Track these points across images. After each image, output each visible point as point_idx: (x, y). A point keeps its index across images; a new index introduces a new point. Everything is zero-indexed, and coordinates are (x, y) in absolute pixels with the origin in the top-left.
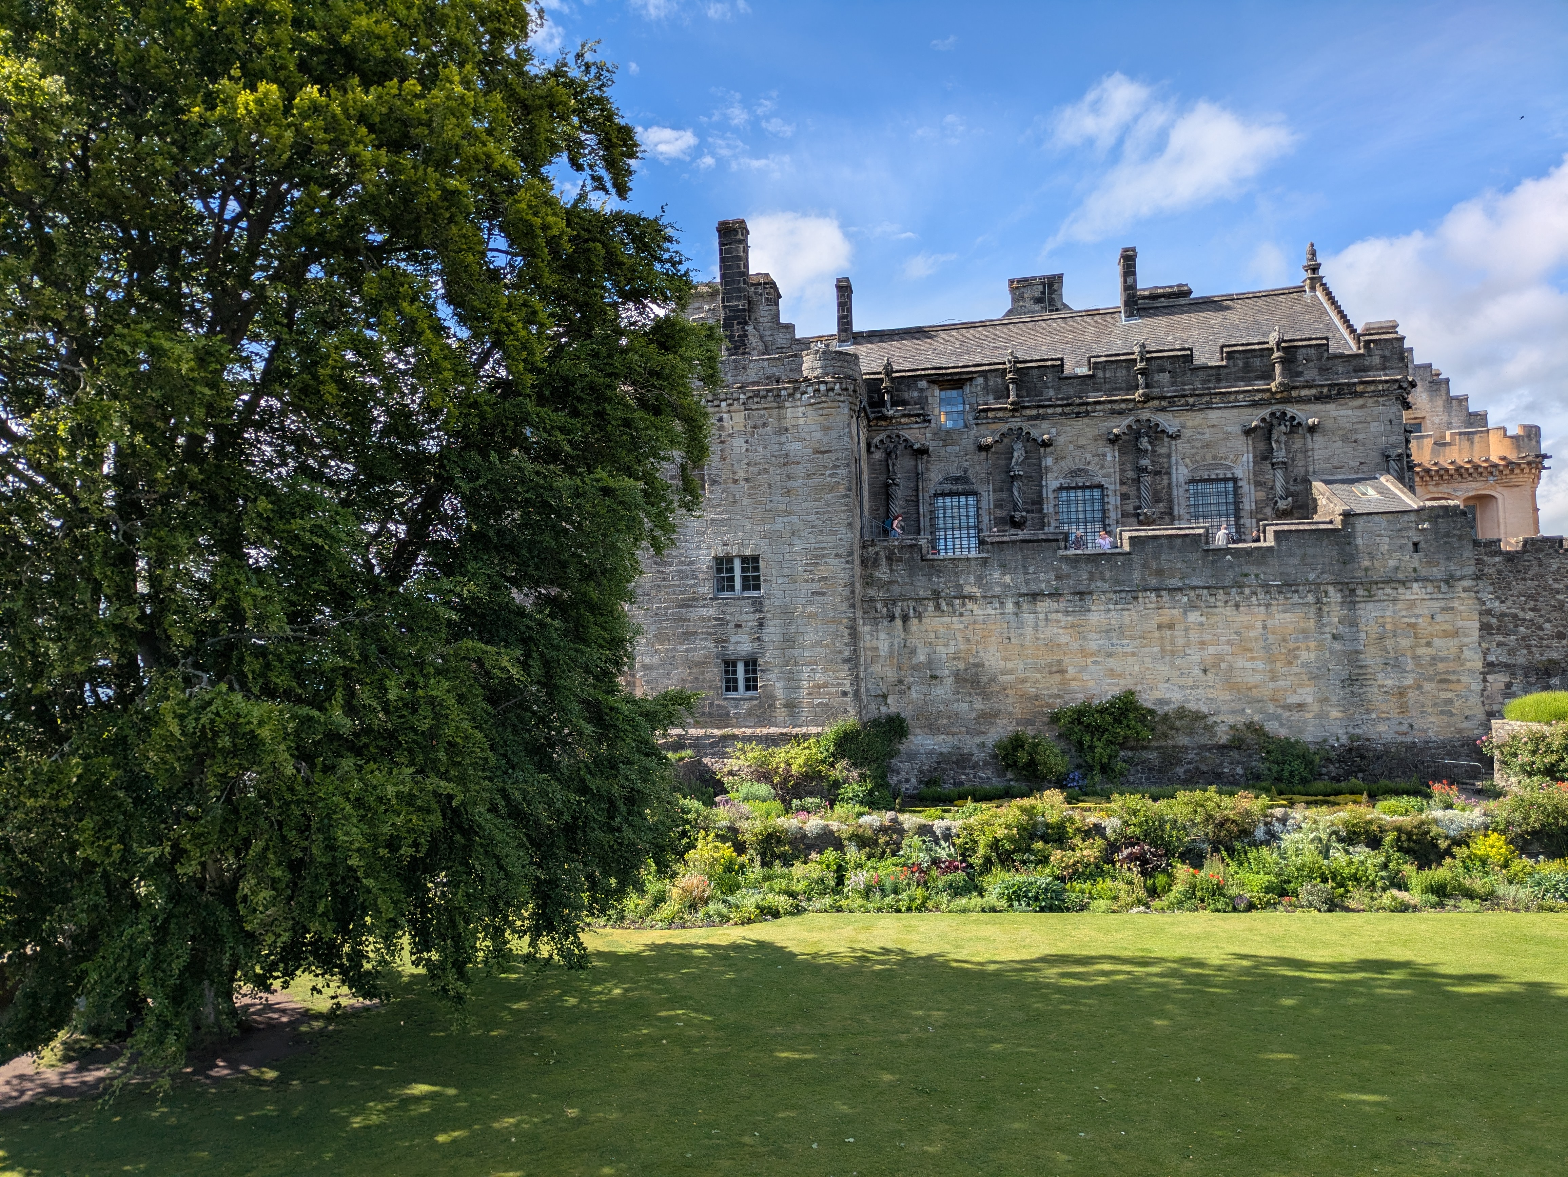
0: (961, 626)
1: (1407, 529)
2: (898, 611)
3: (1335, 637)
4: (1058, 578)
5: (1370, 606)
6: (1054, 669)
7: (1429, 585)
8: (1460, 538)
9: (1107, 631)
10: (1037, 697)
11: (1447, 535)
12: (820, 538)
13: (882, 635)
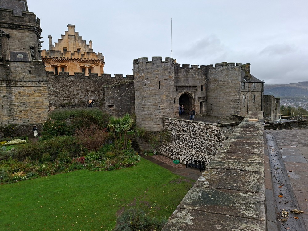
1: (27, 67)
3: (4, 96)
5: (16, 88)
7: (33, 82)
8: (42, 70)
11: (39, 69)
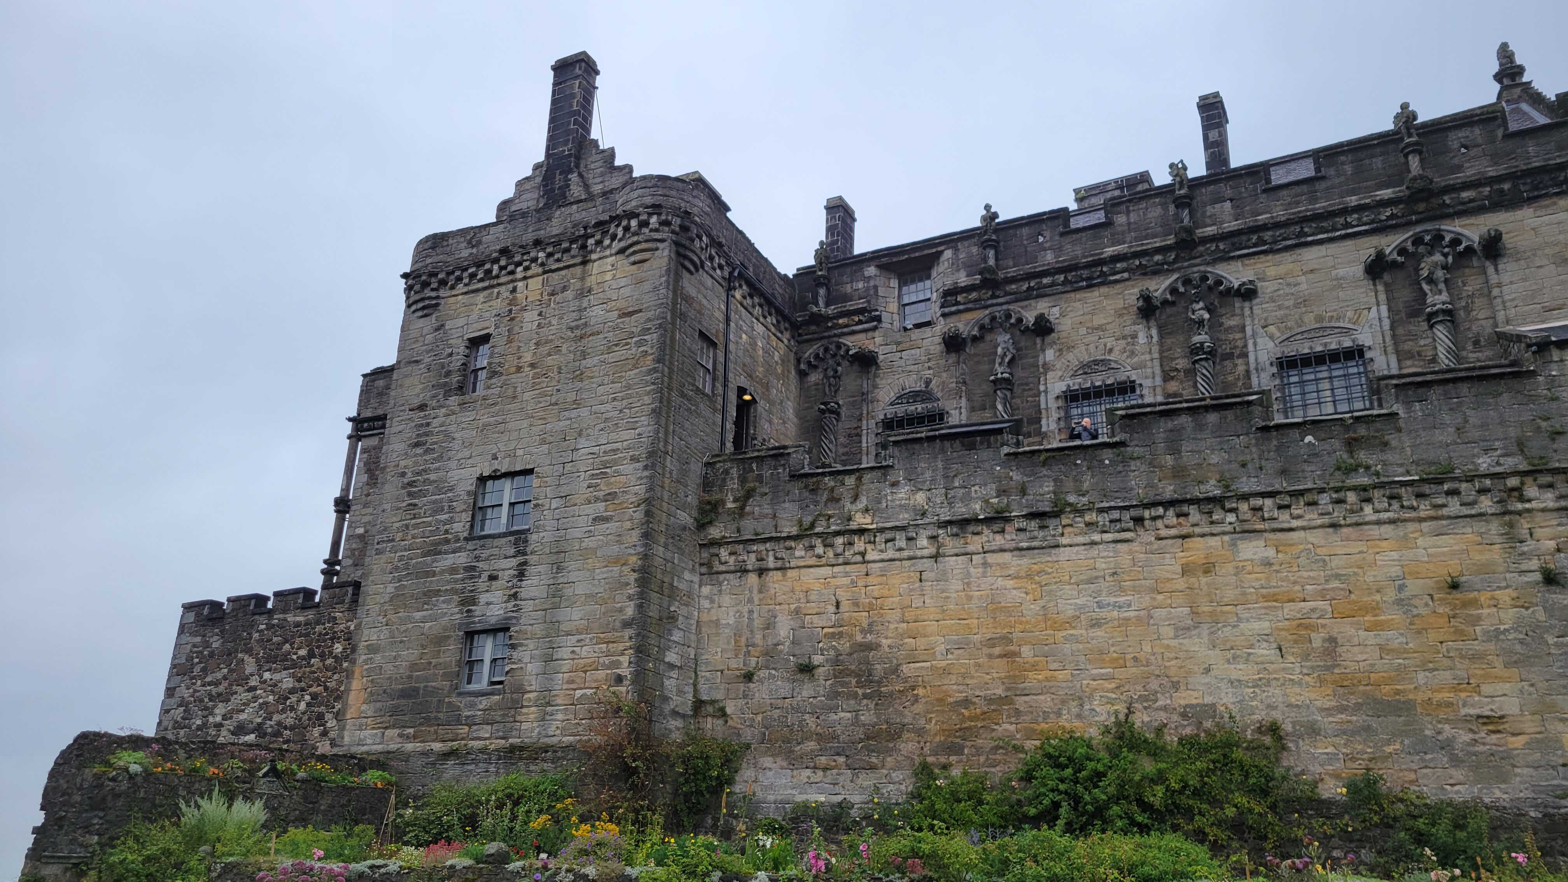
0: (846, 581)
2: (751, 561)
4: (1002, 492)
6: (997, 651)
9: (1090, 581)
10: (966, 702)
12: (613, 436)
13: (726, 600)
